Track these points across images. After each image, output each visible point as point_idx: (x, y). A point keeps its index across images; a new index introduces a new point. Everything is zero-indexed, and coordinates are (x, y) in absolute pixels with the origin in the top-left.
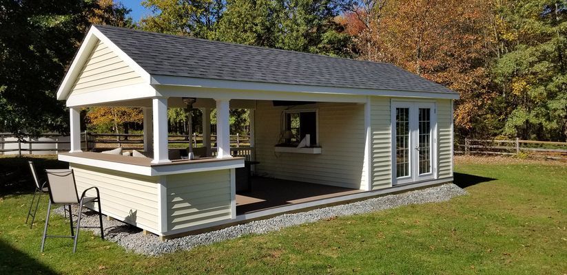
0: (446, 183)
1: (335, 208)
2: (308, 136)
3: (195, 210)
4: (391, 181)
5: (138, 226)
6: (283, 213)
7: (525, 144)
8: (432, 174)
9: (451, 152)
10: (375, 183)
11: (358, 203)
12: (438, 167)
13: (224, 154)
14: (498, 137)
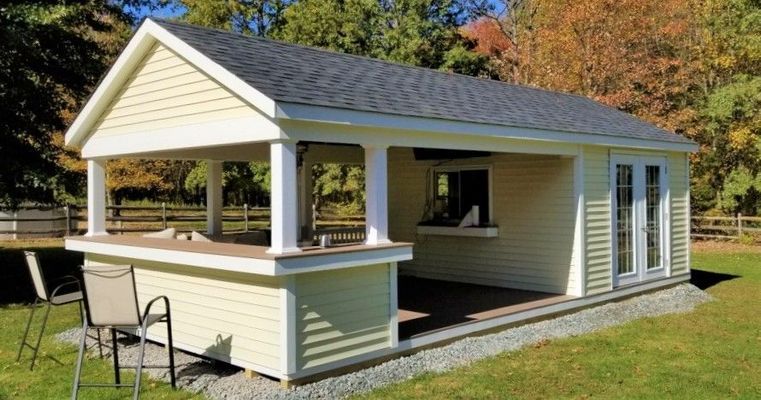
0: (681, 283)
1: (538, 325)
2: (476, 209)
3: (337, 334)
4: (610, 281)
5: (234, 362)
6: (464, 337)
7: (749, 222)
8: (663, 269)
9: (687, 234)
10: (590, 284)
11: (568, 317)
12: (672, 258)
13: (378, 238)
14: (710, 212)
